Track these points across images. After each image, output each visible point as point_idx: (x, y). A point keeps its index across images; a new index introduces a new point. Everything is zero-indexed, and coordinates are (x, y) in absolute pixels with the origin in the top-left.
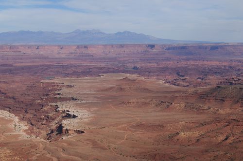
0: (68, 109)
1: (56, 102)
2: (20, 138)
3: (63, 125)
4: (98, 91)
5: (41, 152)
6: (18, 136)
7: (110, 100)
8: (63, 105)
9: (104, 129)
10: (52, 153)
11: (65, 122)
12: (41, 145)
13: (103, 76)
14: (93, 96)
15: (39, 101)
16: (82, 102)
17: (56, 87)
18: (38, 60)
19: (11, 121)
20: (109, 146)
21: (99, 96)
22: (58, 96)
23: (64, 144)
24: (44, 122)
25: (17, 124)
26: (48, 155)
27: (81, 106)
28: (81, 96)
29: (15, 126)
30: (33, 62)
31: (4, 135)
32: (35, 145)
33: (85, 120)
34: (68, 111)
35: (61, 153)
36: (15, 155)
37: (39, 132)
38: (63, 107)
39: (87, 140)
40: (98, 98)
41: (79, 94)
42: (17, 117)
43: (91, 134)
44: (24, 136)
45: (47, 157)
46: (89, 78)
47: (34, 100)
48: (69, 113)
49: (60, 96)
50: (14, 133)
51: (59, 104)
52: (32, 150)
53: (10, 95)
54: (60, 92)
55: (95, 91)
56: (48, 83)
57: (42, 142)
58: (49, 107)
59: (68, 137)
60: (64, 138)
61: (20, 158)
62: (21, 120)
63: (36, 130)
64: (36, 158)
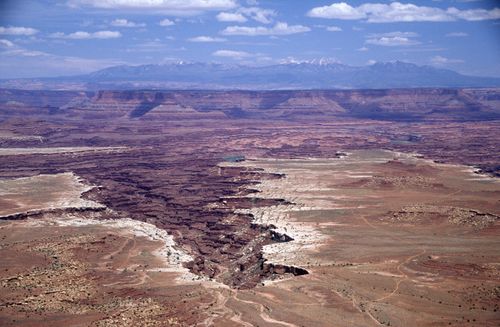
0: (272, 223)
1: (250, 207)
2: (179, 281)
3: (265, 256)
4: (335, 186)
5: (221, 310)
6: (174, 275)
7: (360, 207)
8: (263, 214)
9: (350, 268)
10: (244, 313)
11: (268, 250)
12: (221, 297)
13: (344, 155)
14: (324, 196)
15: (214, 205)
16: (303, 209)
17: (248, 177)
18: (210, 121)
19: (159, 244)
20: (363, 305)
21: (338, 198)
22: (252, 195)
23: (267, 295)
24: (225, 248)
25: (173, 250)
26: (236, 319)
27: (300, 217)
28: (300, 196)
29: (169, 254)
30: (201, 125)
31: (148, 274)
32: (209, 295)
33: (308, 246)
34: (275, 228)
35: (262, 315)
36: (169, 316)
37: (216, 269)
38: (263, 217)
39: (316, 289)
40: (336, 201)
41: (295, 191)
42: (171, 237)
43: (323, 276)
44: (187, 277)
45: (234, 323)
46: (314, 159)
47: (206, 202)
48: (276, 231)
49: (258, 195)
50: (167, 270)
51: (254, 211)
52: (203, 306)
53: (158, 191)
54: (257, 187)
55: (328, 187)
56: (232, 168)
57: (222, 290)
58: (234, 218)
59: (276, 281)
60: (268, 283)
61: (180, 321)
62: (179, 243)
63: (209, 265)
64: (211, 323)
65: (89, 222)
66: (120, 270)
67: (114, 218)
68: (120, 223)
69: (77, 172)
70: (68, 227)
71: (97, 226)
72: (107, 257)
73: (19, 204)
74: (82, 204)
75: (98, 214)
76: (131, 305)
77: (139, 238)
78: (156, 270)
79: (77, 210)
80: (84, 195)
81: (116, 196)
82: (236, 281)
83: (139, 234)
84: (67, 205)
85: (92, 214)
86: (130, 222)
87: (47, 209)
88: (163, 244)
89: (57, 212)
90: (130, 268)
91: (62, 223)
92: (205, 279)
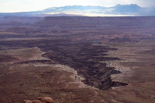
0: (114, 66)
1: (105, 61)
2: (80, 87)
3: (112, 78)
4: (137, 53)
5: (97, 97)
6: (78, 85)
7: (147, 61)
8: (110, 63)
9: (144, 83)
10: (105, 98)
11: (113, 76)
12: (96, 93)
13: (140, 41)
14: (133, 57)
15: (91, 60)
16: (125, 61)
17: (103, 49)
18: (88, 28)
19: (72, 74)
20: (149, 96)
21: (139, 57)
22: (106, 56)
23: (113, 92)
24: (96, 76)
25: (77, 76)
26: (102, 100)
27: (125, 64)
28: (124, 57)
29: (76, 77)
30: (84, 30)
31: (69, 84)
32: (92, 92)
33: (128, 75)
34: (115, 68)
35: (112, 100)
36: (78, 98)
37: (93, 83)
38: (110, 64)
39: (132, 90)
40: (138, 59)
41: (122, 55)
42: (76, 71)
43: (134, 86)
44: (83, 86)
45: (102, 102)
46: (129, 43)
47: (88, 59)
48: (115, 69)
49: (108, 56)
50: (76, 83)
51: (107, 62)
52: (89, 95)
53: (69, 54)
54: (106, 53)
55: (135, 53)
56: (97, 46)
57: (97, 90)
58: (99, 65)
59: (116, 88)
60: (113, 88)
61: (82, 101)
62: (79, 73)
63: (90, 81)
64: (93, 102)
65: (45, 65)
66: (58, 82)
67: (54, 64)
68: (57, 66)
69: (39, 47)
70: (38, 67)
71: (48, 67)
72: (53, 78)
73: (20, 58)
74: (42, 58)
75: (48, 62)
76: (64, 94)
77: (64, 71)
78: (72, 83)
79: (40, 61)
80: (43, 56)
81: (54, 56)
82: (101, 87)
83: (64, 70)
84: (37, 59)
85: (46, 62)
86: (60, 66)
87: (30, 60)
88: (74, 73)
89: (34, 62)
90: (62, 82)
91: (36, 65)
92: (90, 87)
